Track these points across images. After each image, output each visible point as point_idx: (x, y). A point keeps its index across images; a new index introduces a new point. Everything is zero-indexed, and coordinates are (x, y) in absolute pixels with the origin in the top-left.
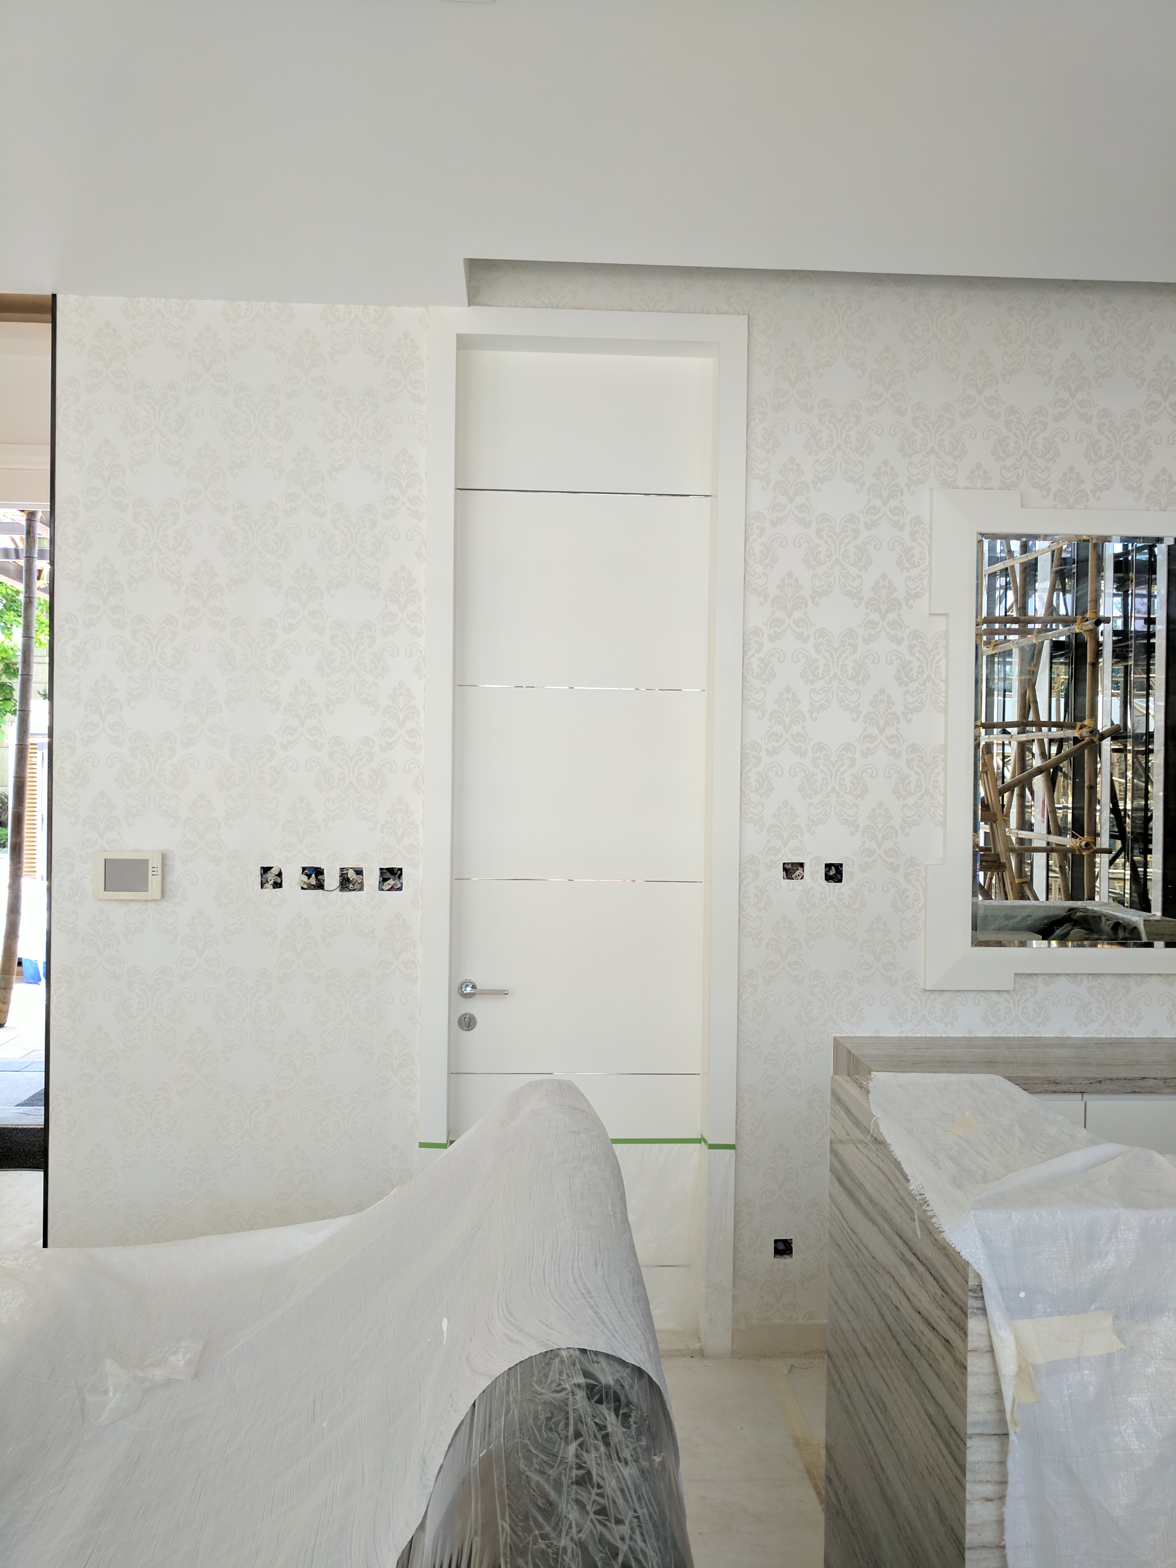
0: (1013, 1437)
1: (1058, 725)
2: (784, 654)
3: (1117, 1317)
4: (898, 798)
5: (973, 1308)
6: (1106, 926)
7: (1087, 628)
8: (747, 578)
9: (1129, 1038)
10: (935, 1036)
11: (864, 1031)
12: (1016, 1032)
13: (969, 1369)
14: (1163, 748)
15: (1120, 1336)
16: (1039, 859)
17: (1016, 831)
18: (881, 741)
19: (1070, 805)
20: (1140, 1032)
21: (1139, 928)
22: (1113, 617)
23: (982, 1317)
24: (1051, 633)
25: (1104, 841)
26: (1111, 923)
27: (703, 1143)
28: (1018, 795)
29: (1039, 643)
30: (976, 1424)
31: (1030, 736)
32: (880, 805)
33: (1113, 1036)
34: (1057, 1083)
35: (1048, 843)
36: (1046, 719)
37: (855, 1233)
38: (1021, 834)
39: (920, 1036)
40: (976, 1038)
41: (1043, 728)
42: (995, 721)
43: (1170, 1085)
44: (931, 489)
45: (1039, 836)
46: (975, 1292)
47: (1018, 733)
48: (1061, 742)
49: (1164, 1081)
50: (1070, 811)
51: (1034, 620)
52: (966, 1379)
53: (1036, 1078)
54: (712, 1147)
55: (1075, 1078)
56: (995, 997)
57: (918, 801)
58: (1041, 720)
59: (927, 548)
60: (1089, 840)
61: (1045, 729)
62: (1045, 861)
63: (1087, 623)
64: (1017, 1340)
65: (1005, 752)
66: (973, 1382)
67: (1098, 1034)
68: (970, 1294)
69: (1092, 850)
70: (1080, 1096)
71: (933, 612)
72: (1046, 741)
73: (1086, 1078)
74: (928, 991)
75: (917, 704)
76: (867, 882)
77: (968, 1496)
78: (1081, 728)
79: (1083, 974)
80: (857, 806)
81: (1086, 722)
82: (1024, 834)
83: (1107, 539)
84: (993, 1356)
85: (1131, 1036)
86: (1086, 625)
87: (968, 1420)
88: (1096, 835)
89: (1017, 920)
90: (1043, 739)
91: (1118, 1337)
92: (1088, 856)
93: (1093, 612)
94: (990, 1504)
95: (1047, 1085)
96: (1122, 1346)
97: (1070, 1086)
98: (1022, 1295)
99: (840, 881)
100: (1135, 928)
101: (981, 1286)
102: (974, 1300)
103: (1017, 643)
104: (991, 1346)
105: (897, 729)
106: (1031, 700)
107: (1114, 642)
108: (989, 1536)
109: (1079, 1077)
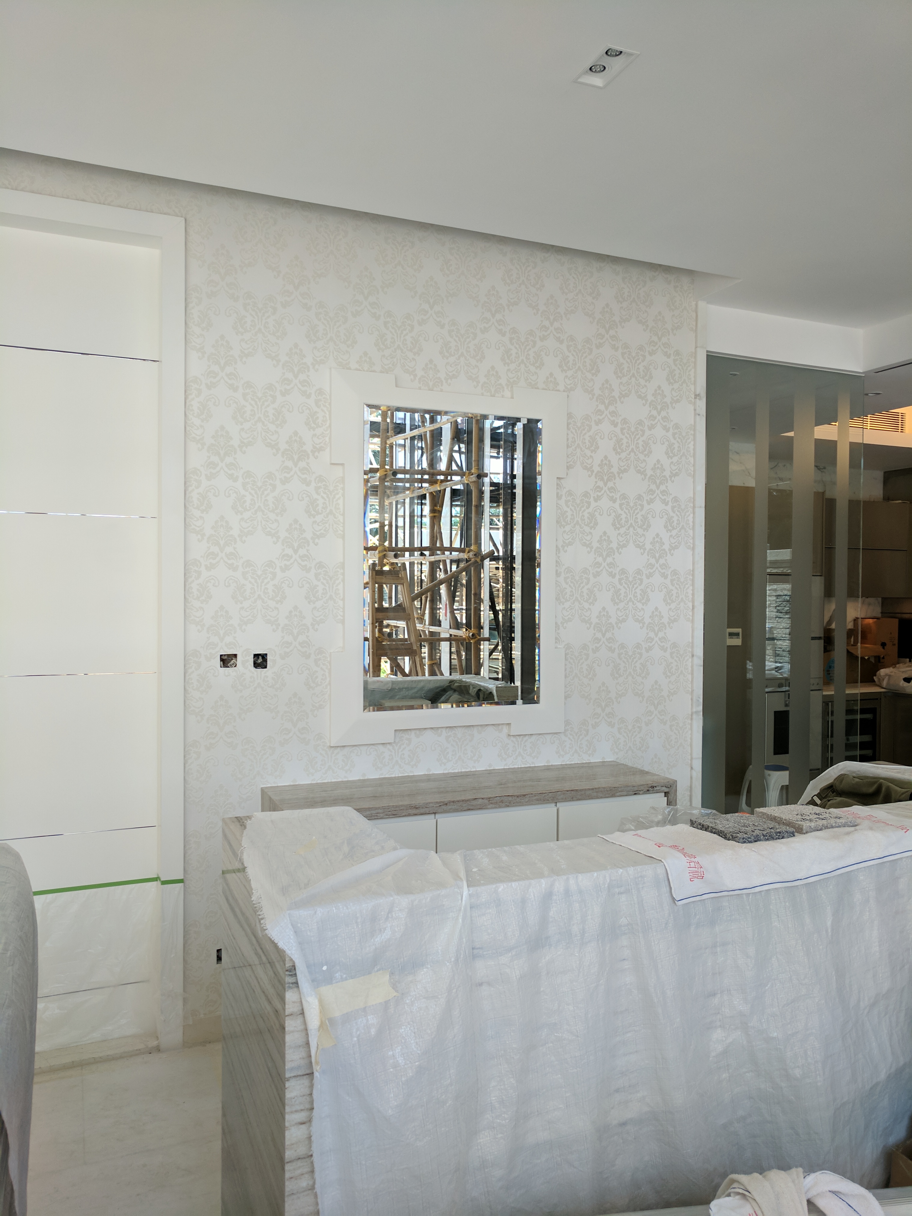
0: (316, 1074)
1: (456, 550)
2: (218, 490)
3: (392, 973)
4: (309, 603)
5: (289, 983)
6: (473, 691)
7: (472, 480)
8: (188, 428)
9: (474, 771)
10: (338, 780)
11: (285, 781)
12: (396, 773)
13: (287, 1029)
14: (520, 567)
15: (394, 987)
16: (445, 647)
17: (428, 627)
18: (296, 560)
19: (464, 607)
20: (480, 767)
21: (493, 693)
22: (490, 473)
23: (296, 989)
24: (449, 483)
25: (486, 633)
26: (476, 690)
27: (158, 880)
28: (429, 601)
29: (443, 490)
30: (292, 1069)
31: (437, 558)
32: (296, 608)
33: (463, 770)
34: (417, 808)
35: (451, 635)
36: (449, 546)
37: (234, 938)
38: (431, 629)
39: (327, 781)
40: (368, 780)
41: (446, 552)
42: (416, 546)
43: (493, 802)
44: (330, 369)
45: (445, 630)
46: (290, 971)
47: (429, 556)
48: (458, 562)
49: (489, 800)
50: (464, 611)
51: (441, 473)
52: (284, 1037)
53: (402, 806)
54: (164, 883)
55: (430, 803)
56: (381, 747)
57: (325, 605)
58: (445, 546)
59: (327, 413)
60: (474, 632)
61: (447, 553)
62: (448, 648)
63: (472, 476)
64: (321, 1002)
65: (423, 570)
66: (289, 1039)
67: (453, 770)
68: (287, 973)
69: (476, 639)
70: (433, 816)
71: (332, 462)
72: (448, 562)
73: (437, 802)
74: (333, 747)
75: (322, 531)
76: (287, 667)
77: (287, 1124)
78: (469, 552)
79: (442, 727)
80: (278, 609)
81: (472, 548)
82: (434, 629)
83: (485, 417)
84: (304, 1017)
85: (474, 770)
86: (471, 478)
87: (286, 1068)
88: (480, 627)
89: (416, 690)
90: (445, 560)
91: (393, 988)
92: (475, 643)
93: (476, 469)
94: (303, 1126)
95: (410, 810)
96: (395, 994)
97: (426, 809)
98: (325, 968)
99: (266, 667)
100: (491, 693)
101: (295, 966)
102: (290, 977)
103: (427, 490)
104: (303, 1009)
105: (308, 550)
106: (438, 531)
107: (491, 491)
108: (302, 1150)
109: (432, 803)
